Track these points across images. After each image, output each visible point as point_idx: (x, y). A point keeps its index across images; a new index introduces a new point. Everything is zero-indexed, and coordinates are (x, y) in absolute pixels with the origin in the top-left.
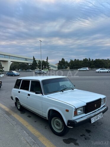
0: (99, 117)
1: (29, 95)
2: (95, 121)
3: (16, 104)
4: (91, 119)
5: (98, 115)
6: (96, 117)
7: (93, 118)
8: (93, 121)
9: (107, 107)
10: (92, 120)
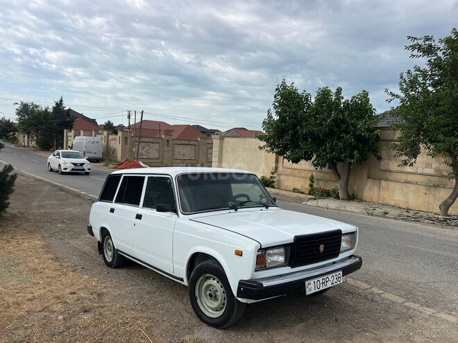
0: (332, 281)
1: (139, 217)
2: (317, 290)
3: (101, 247)
4: (307, 283)
5: (330, 276)
6: (320, 279)
7: (312, 282)
8: (311, 288)
9: (360, 258)
10: (310, 286)
